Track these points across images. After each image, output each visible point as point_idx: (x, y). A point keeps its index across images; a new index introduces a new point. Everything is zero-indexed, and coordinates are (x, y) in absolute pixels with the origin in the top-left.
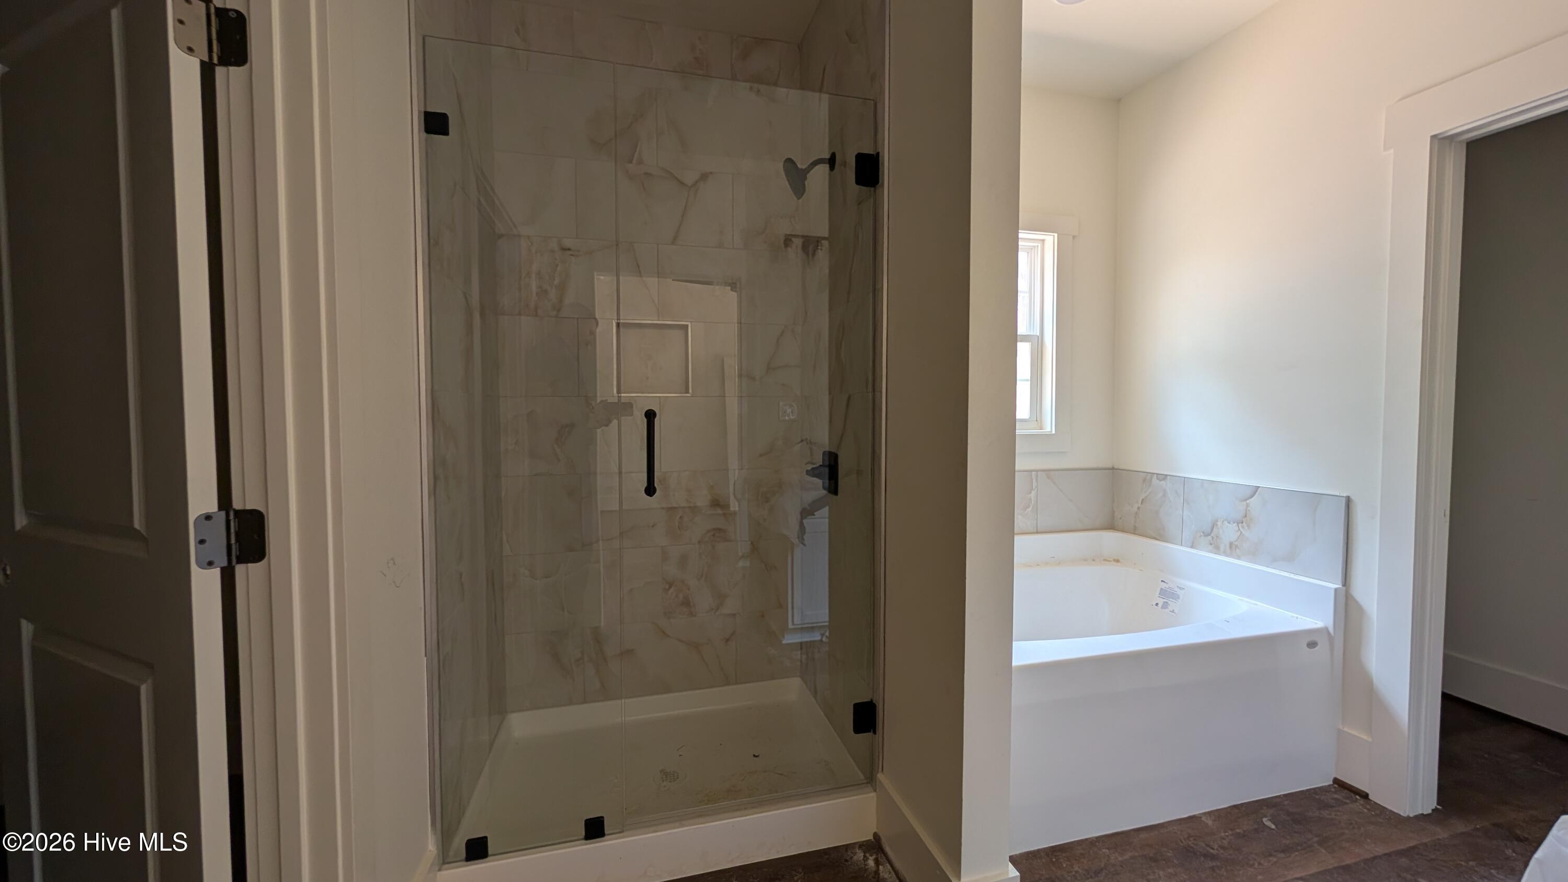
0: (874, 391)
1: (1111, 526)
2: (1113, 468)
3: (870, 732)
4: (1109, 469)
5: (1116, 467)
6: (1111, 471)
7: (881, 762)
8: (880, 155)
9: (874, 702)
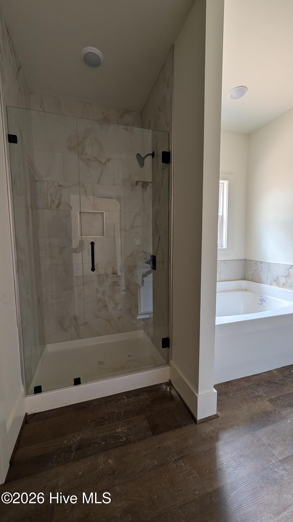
0: (168, 235)
1: (244, 279)
2: (245, 260)
3: (167, 347)
4: (244, 260)
5: (246, 259)
6: (244, 261)
7: (171, 357)
8: (171, 152)
9: (169, 337)
